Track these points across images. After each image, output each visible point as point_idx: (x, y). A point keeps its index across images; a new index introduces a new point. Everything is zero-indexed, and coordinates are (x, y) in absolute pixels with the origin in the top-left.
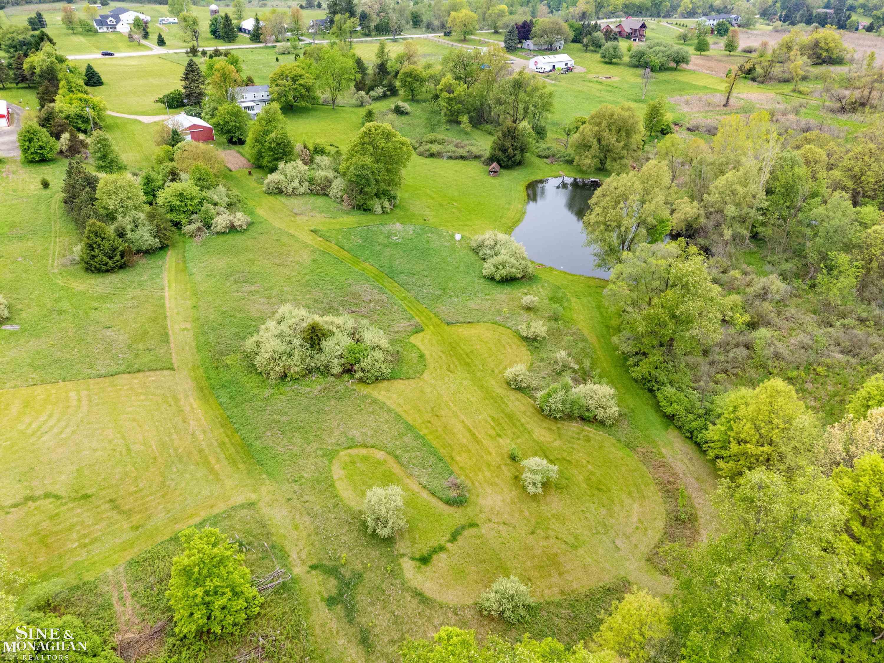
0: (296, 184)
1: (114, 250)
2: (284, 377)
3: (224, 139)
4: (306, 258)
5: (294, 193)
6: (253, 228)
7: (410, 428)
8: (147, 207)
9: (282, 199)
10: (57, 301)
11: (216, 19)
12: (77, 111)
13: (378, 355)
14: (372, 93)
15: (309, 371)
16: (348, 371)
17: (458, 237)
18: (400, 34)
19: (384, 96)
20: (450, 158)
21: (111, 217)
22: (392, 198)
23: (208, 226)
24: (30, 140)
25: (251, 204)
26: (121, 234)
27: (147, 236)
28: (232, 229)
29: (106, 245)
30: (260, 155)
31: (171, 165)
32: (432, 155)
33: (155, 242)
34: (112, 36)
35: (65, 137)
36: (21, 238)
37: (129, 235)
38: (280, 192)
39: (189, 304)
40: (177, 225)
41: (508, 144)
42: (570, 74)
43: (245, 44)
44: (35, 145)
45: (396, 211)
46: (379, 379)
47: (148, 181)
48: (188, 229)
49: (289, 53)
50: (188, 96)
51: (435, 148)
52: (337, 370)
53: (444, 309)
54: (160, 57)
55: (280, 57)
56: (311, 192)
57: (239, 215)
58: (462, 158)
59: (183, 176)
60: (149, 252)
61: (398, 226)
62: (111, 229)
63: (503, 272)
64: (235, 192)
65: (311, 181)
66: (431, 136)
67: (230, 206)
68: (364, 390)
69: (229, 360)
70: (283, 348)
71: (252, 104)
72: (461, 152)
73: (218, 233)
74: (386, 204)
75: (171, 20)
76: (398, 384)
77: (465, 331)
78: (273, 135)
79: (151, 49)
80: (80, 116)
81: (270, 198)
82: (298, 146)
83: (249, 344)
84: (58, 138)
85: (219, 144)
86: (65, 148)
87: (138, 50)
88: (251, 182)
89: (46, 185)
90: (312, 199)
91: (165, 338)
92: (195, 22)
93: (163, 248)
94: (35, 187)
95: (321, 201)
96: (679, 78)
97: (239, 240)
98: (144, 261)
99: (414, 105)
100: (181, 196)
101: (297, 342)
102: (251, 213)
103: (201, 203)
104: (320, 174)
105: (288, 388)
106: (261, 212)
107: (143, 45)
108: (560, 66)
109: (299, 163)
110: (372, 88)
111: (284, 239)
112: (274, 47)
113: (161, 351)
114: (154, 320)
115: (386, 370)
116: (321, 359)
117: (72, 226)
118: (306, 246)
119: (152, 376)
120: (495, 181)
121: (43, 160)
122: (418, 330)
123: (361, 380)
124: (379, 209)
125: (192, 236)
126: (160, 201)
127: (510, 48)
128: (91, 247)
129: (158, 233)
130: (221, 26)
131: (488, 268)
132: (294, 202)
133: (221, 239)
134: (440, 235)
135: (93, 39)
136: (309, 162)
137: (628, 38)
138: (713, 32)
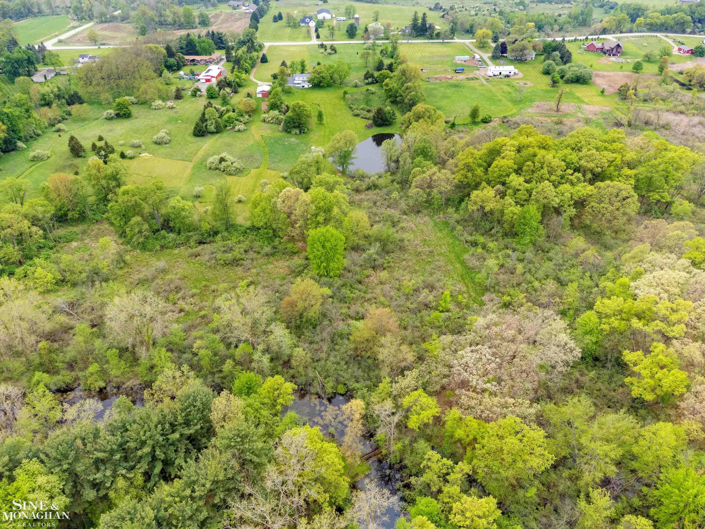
2: (209, 168)
4: (251, 143)
5: (268, 122)
6: (244, 132)
13: (235, 169)
14: (366, 81)
15: (217, 169)
16: (224, 171)
17: (312, 147)
19: (372, 83)
23: (234, 128)
24: (209, 90)
25: (255, 123)
26: (206, 126)
27: (213, 128)
28: (238, 131)
32: (356, 115)
33: (215, 130)
36: (187, 123)
37: (208, 127)
38: (264, 121)
39: (209, 148)
40: (225, 126)
44: (210, 92)
45: (301, 135)
46: (230, 174)
48: (227, 128)
49: (369, 49)
51: (360, 112)
52: (221, 170)
53: (273, 165)
56: (275, 123)
57: (243, 126)
60: (212, 133)
61: (293, 140)
64: (252, 118)
66: (363, 106)
67: (245, 123)
68: (225, 176)
69: (204, 163)
70: (213, 161)
71: (301, 82)
73: (234, 131)
75: (343, 19)
79: (309, 40)
81: (260, 122)
86: (221, 94)
87: (303, 41)
90: (273, 125)
91: (196, 155)
93: (217, 132)
95: (276, 126)
97: (238, 134)
98: (209, 135)
101: (217, 161)
102: (249, 127)
103: (235, 121)
106: (253, 127)
107: (309, 37)
108: (505, 73)
111: (250, 136)
113: (192, 157)
114: (197, 150)
115: (234, 173)
116: (219, 166)
118: (254, 139)
119: (186, 162)
122: (257, 167)
123: (225, 173)
124: (294, 133)
125: (228, 130)
128: (197, 129)
129: (218, 128)
132: (265, 125)
134: (307, 145)
137: (605, 53)
138: (692, 53)
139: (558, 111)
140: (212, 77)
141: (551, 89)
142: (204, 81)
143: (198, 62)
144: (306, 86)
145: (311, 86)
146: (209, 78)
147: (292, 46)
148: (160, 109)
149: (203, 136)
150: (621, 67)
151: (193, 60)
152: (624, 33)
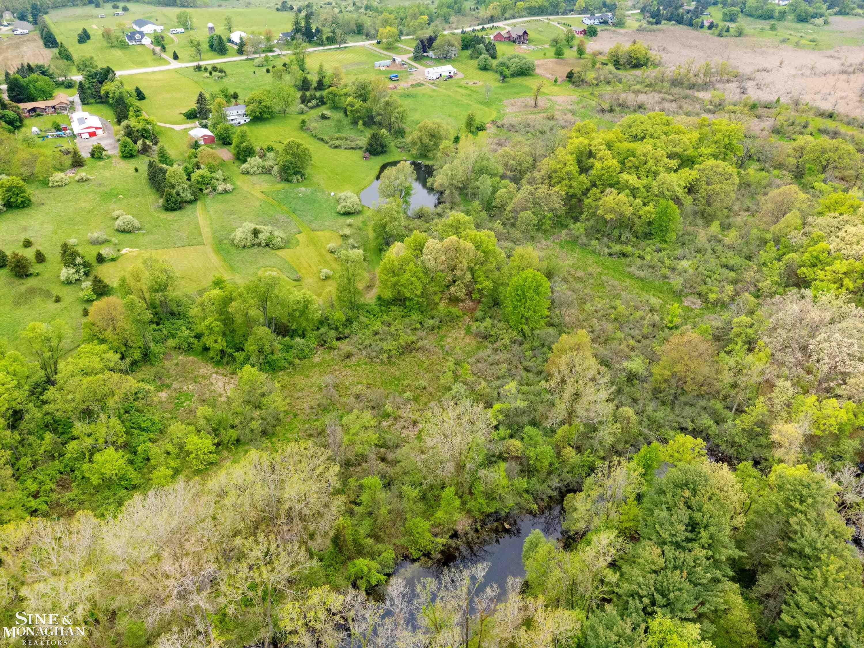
0: (255, 169)
1: (176, 201)
2: (244, 247)
3: (221, 142)
4: (257, 204)
5: (254, 174)
6: (235, 191)
7: (286, 262)
8: (188, 182)
9: (249, 177)
10: (157, 222)
11: (212, 37)
12: (143, 127)
13: (280, 240)
14: (310, 104)
15: (254, 245)
16: (267, 245)
17: (332, 194)
18: (345, 43)
19: (317, 106)
20: (346, 148)
21: (173, 187)
22: (302, 175)
23: (214, 190)
24: (125, 147)
25: (234, 179)
26: (178, 194)
27: (189, 195)
28: (225, 192)
29: (173, 199)
30: (238, 154)
31: (196, 160)
32: (336, 147)
33: (192, 197)
34: (140, 49)
35: (140, 142)
36: (135, 196)
37: (181, 195)
38: (248, 173)
39: (209, 222)
40: (201, 190)
41: (374, 143)
42: (450, 80)
43: (233, 56)
44: (128, 149)
45: (305, 181)
46: (279, 248)
47: (186, 169)
48: (205, 192)
49: (263, 66)
50: (199, 113)
51: (337, 143)
52: (263, 245)
53: (314, 225)
54: (176, 71)
55: (257, 70)
56: (263, 173)
57: (228, 185)
58: (352, 148)
59: (202, 166)
60: (190, 202)
61: (303, 189)
62: (174, 192)
63: (344, 210)
64: (226, 173)
65: (263, 167)
66: (337, 135)
67: (224, 180)
68: (273, 251)
69: (225, 242)
70: (244, 236)
71: (236, 117)
72: (353, 144)
73: (219, 194)
74: (299, 178)
75: (179, 30)
76: (286, 250)
77: (319, 233)
78: (244, 144)
79: (169, 63)
80: (144, 130)
81: (243, 176)
82: (257, 149)
83: (232, 236)
84: (135, 143)
85: (218, 145)
86: (140, 149)
87: (160, 65)
88: (234, 167)
89: (136, 170)
90: (263, 176)
91: (200, 234)
92: (199, 44)
93: (196, 200)
94: (131, 171)
95: (267, 177)
96: (525, 83)
97: (228, 196)
98: (188, 206)
99: (335, 111)
100: (202, 176)
101: (249, 235)
102: (234, 184)
103: (211, 180)
104: (268, 163)
105: (246, 250)
106: (239, 183)
107: (164, 59)
108: (445, 74)
109: (257, 157)
110: (309, 101)
111: (249, 196)
112: (253, 59)
113: (199, 239)
114: (195, 228)
115: (282, 245)
116: (257, 241)
117: (154, 190)
118: (257, 199)
119: (198, 247)
120: (365, 163)
121: (132, 156)
122: (300, 232)
123: (272, 248)
124: (295, 181)
125: (208, 194)
126: (193, 179)
127: (417, 58)
128: (167, 200)
129: (194, 194)
130: (216, 44)
131: (339, 208)
132: (254, 178)
133: (220, 197)
134: (324, 192)
135: (127, 51)
136: (263, 156)
137: (514, 42)
138: (585, 33)
139: (536, 106)
140: (97, 128)
141: (504, 84)
142: (87, 136)
143: (44, 110)
144: (242, 122)
145: (248, 120)
146: (93, 130)
147: (153, 73)
148: (66, 185)
149: (180, 208)
150: (545, 55)
151: (34, 110)
152: (509, 19)
